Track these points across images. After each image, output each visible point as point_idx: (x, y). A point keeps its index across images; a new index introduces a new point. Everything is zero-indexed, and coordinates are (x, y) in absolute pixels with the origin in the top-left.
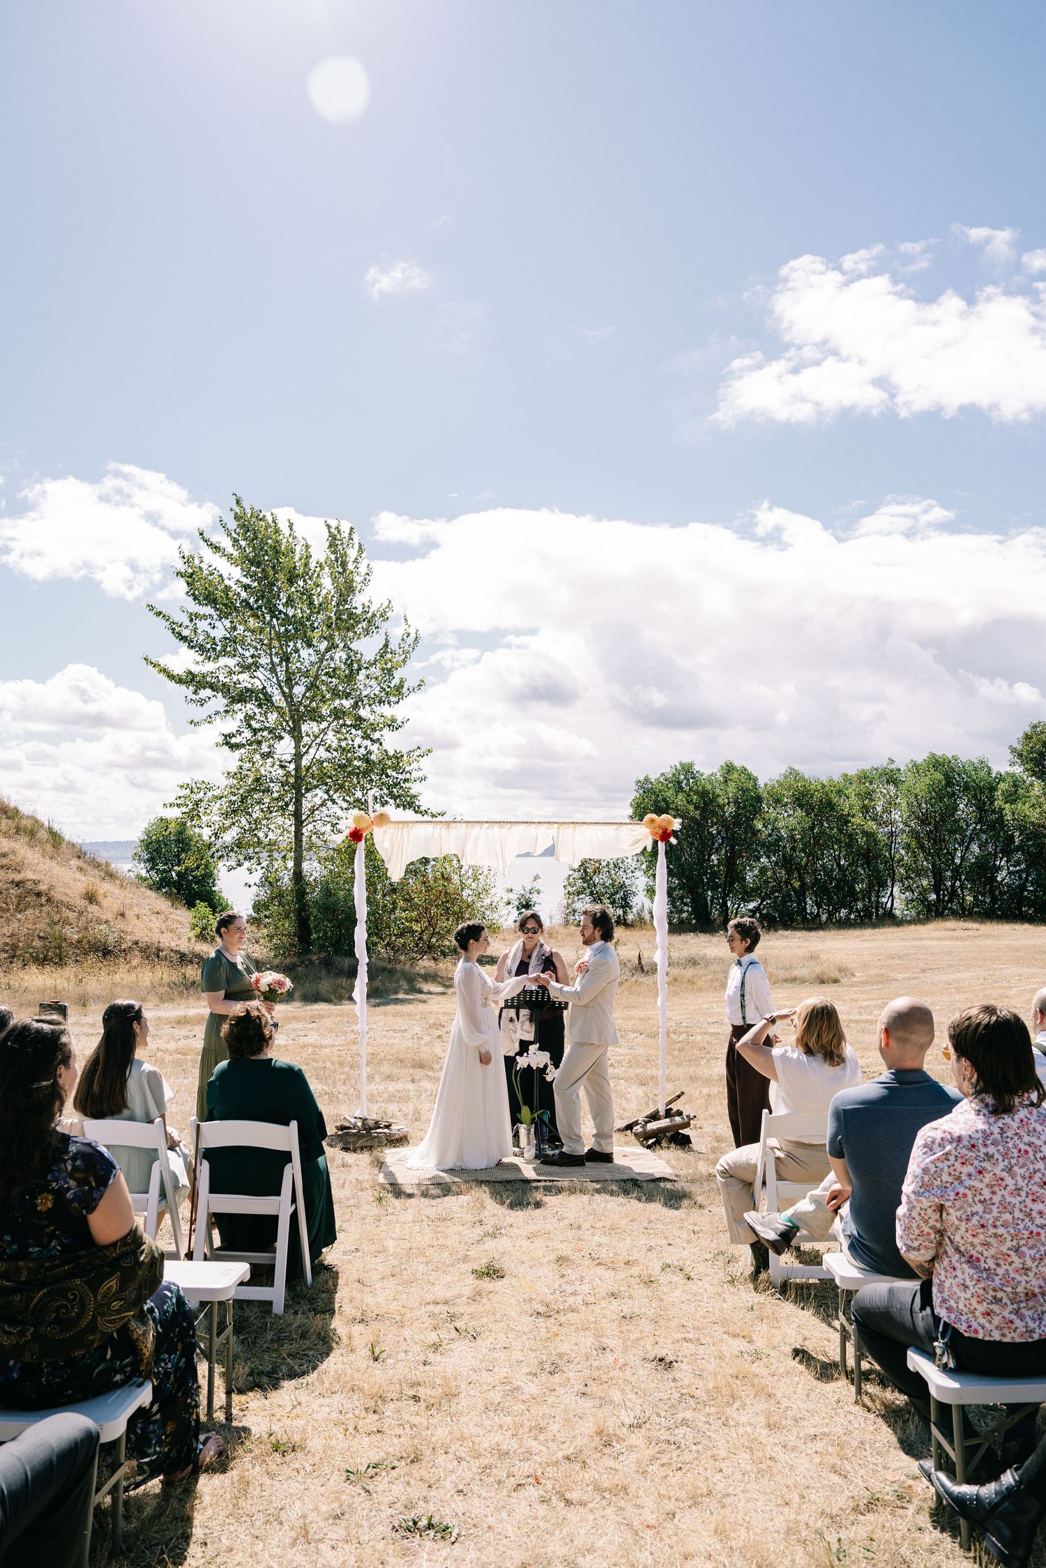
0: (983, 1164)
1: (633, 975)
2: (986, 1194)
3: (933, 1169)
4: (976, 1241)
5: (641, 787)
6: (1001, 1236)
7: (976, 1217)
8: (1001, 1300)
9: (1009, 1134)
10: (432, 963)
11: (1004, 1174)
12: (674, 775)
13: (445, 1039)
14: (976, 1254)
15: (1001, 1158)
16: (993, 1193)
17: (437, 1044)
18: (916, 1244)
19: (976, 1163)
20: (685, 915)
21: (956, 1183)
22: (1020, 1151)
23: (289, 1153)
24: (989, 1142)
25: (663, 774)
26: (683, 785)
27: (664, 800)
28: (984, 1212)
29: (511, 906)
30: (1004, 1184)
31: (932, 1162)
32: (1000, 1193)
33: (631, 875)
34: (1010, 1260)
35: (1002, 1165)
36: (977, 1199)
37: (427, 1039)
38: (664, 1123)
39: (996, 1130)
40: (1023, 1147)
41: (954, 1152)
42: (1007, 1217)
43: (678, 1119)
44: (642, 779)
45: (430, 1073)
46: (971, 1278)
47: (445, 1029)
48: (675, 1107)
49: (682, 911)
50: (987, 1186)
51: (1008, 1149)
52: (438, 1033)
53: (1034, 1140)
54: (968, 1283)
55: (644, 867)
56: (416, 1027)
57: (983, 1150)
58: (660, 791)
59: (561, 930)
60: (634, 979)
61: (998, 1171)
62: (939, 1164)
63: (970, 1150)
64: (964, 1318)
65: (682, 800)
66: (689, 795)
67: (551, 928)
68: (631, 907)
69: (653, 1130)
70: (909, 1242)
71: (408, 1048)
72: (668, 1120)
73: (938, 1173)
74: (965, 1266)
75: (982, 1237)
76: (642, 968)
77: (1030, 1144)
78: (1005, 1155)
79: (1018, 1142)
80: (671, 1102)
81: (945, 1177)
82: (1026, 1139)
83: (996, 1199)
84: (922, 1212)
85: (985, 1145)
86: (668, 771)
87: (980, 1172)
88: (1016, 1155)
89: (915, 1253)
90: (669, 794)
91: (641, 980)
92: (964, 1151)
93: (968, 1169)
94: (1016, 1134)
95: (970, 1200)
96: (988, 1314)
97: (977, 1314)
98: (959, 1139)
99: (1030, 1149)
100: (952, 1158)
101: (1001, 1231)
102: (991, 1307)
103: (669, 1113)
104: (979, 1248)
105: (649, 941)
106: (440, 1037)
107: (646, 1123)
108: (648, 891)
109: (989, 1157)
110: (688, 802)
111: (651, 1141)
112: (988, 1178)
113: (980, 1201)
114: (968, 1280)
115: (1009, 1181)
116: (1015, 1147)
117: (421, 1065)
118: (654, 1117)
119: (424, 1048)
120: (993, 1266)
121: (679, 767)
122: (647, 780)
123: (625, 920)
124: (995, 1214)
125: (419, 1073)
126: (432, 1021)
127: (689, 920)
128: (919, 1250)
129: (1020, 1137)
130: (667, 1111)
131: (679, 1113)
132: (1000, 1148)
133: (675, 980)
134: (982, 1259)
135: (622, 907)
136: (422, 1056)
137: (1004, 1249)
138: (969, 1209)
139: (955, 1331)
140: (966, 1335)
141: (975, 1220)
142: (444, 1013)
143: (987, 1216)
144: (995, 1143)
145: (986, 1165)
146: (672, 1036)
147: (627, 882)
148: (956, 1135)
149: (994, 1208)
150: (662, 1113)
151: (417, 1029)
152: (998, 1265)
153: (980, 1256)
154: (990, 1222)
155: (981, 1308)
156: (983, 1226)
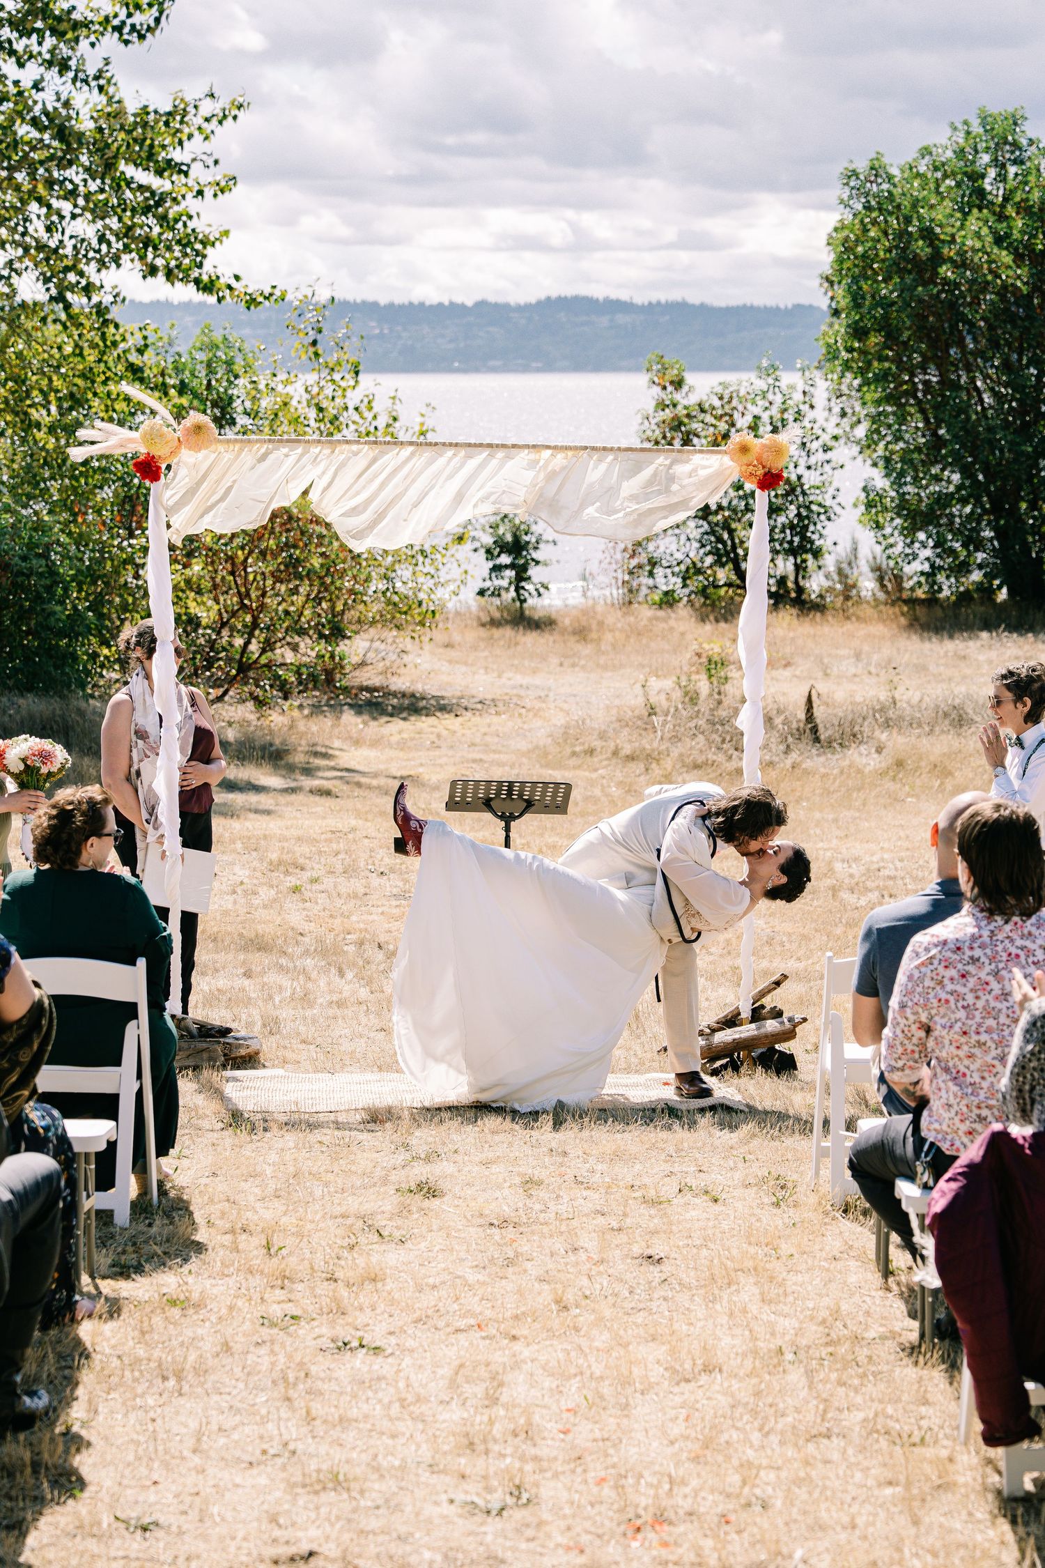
0: (967, 968)
1: (788, 750)
2: (970, 999)
3: (916, 974)
4: (961, 1053)
5: (861, 191)
6: (984, 1044)
7: (959, 1024)
8: (985, 1119)
9: (1000, 937)
10: (247, 711)
11: (990, 979)
12: (960, 153)
13: (307, 895)
14: (963, 1069)
15: (987, 962)
16: (977, 998)
17: (291, 904)
18: (900, 1064)
19: (960, 966)
20: (976, 576)
21: (938, 988)
22: (1010, 955)
23: (134, 1006)
24: (975, 945)
25: (926, 151)
26: (987, 185)
27: (927, 234)
28: (967, 1018)
29: (468, 546)
30: (989, 988)
31: (917, 967)
32: (984, 998)
33: (821, 456)
34: (995, 1071)
35: (988, 968)
36: (960, 1005)
37: (266, 894)
38: (746, 1031)
39: (986, 933)
40: (1014, 951)
41: (938, 956)
42: (991, 1022)
43: (771, 1025)
44: (862, 166)
45: (283, 961)
46: (955, 1096)
47: (307, 875)
48: (768, 1002)
49: (962, 569)
50: (971, 990)
51: (997, 952)
52: (291, 881)
53: (1028, 943)
54: (952, 1101)
55: (861, 431)
56: (237, 869)
57: (969, 953)
58: (915, 204)
59: (614, 618)
60: (789, 762)
61: (983, 975)
62: (923, 969)
63: (954, 952)
64: (949, 1137)
65: (978, 235)
66: (1001, 217)
67: (584, 612)
68: (817, 553)
69: (726, 1044)
70: (893, 1063)
71: (226, 913)
72: (753, 1026)
73: (921, 979)
74: (950, 1084)
75: (965, 1048)
76: (815, 730)
77: (1022, 948)
78: (992, 959)
79: (1009, 945)
80: (763, 994)
81: (928, 983)
82: (1019, 942)
83: (980, 1004)
84: (906, 1029)
85: (972, 948)
86: (944, 141)
87: (963, 976)
88: (1004, 958)
89: (900, 1073)
90: (941, 214)
91: (808, 764)
92: (949, 954)
93: (952, 972)
94: (1008, 937)
95: (953, 1006)
96: (970, 1133)
97: (960, 1133)
98: (945, 943)
99: (1022, 954)
100: (936, 962)
101: (984, 1037)
102: (974, 1126)
103: (757, 1015)
104: (966, 1062)
105: (858, 656)
106: (296, 890)
107: (714, 1031)
108: (870, 505)
109: (974, 960)
110: (999, 240)
111: (718, 1064)
112: (972, 982)
113: (963, 1007)
114: (952, 1098)
115: (995, 985)
116: (1005, 950)
117: (259, 945)
118: (731, 1021)
119: (261, 914)
120: (977, 1080)
121: (977, 129)
122: (876, 170)
123: (800, 590)
124: (978, 1019)
125: (258, 960)
126: (274, 856)
127: (986, 591)
128: (902, 1069)
129: (1012, 941)
130: (754, 1011)
131: (777, 1014)
132: (988, 951)
133: (900, 764)
134: (968, 1073)
135: (792, 552)
136: (260, 928)
137: (989, 1059)
138: (953, 1016)
139: (939, 1149)
140: (948, 1153)
141: (957, 1027)
142: (299, 839)
143: (970, 1022)
144: (983, 946)
145: (971, 968)
146: (845, 895)
147: (810, 479)
148: (941, 939)
149: (977, 1014)
150: (746, 1014)
151: (242, 873)
152: (983, 1078)
153: (966, 1071)
154: (973, 1028)
155: (964, 1127)
156: (965, 1033)
